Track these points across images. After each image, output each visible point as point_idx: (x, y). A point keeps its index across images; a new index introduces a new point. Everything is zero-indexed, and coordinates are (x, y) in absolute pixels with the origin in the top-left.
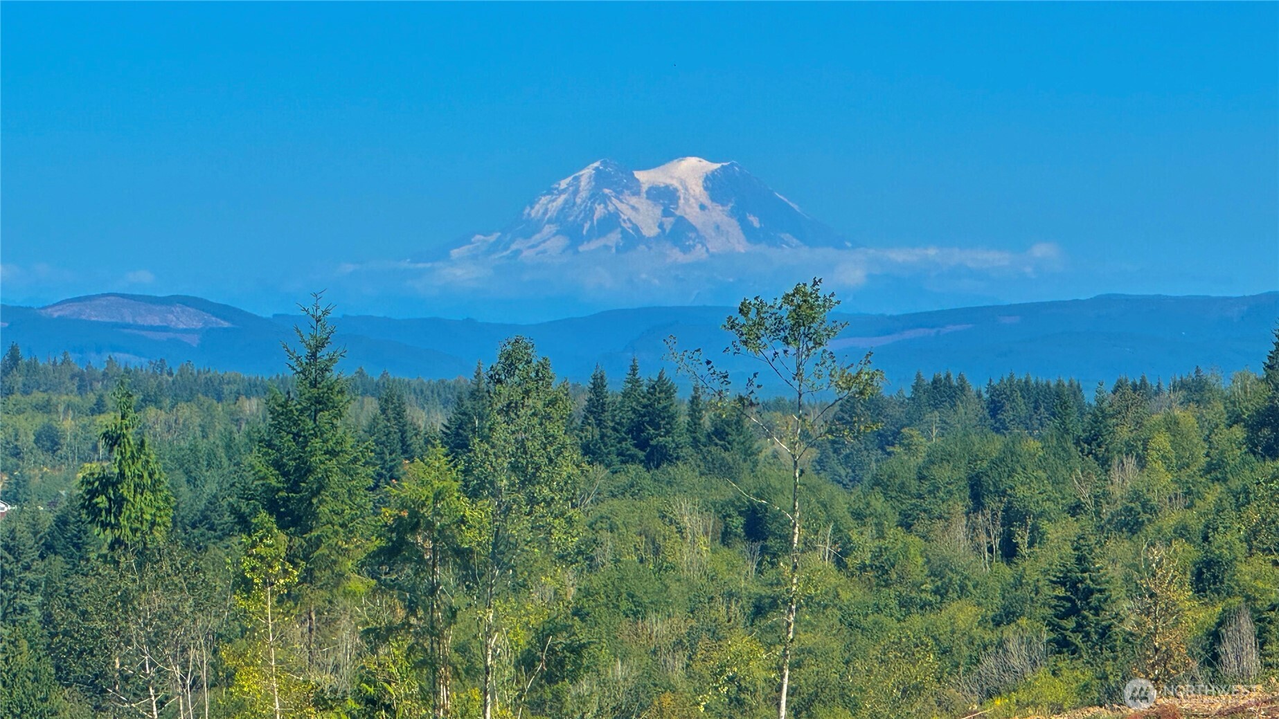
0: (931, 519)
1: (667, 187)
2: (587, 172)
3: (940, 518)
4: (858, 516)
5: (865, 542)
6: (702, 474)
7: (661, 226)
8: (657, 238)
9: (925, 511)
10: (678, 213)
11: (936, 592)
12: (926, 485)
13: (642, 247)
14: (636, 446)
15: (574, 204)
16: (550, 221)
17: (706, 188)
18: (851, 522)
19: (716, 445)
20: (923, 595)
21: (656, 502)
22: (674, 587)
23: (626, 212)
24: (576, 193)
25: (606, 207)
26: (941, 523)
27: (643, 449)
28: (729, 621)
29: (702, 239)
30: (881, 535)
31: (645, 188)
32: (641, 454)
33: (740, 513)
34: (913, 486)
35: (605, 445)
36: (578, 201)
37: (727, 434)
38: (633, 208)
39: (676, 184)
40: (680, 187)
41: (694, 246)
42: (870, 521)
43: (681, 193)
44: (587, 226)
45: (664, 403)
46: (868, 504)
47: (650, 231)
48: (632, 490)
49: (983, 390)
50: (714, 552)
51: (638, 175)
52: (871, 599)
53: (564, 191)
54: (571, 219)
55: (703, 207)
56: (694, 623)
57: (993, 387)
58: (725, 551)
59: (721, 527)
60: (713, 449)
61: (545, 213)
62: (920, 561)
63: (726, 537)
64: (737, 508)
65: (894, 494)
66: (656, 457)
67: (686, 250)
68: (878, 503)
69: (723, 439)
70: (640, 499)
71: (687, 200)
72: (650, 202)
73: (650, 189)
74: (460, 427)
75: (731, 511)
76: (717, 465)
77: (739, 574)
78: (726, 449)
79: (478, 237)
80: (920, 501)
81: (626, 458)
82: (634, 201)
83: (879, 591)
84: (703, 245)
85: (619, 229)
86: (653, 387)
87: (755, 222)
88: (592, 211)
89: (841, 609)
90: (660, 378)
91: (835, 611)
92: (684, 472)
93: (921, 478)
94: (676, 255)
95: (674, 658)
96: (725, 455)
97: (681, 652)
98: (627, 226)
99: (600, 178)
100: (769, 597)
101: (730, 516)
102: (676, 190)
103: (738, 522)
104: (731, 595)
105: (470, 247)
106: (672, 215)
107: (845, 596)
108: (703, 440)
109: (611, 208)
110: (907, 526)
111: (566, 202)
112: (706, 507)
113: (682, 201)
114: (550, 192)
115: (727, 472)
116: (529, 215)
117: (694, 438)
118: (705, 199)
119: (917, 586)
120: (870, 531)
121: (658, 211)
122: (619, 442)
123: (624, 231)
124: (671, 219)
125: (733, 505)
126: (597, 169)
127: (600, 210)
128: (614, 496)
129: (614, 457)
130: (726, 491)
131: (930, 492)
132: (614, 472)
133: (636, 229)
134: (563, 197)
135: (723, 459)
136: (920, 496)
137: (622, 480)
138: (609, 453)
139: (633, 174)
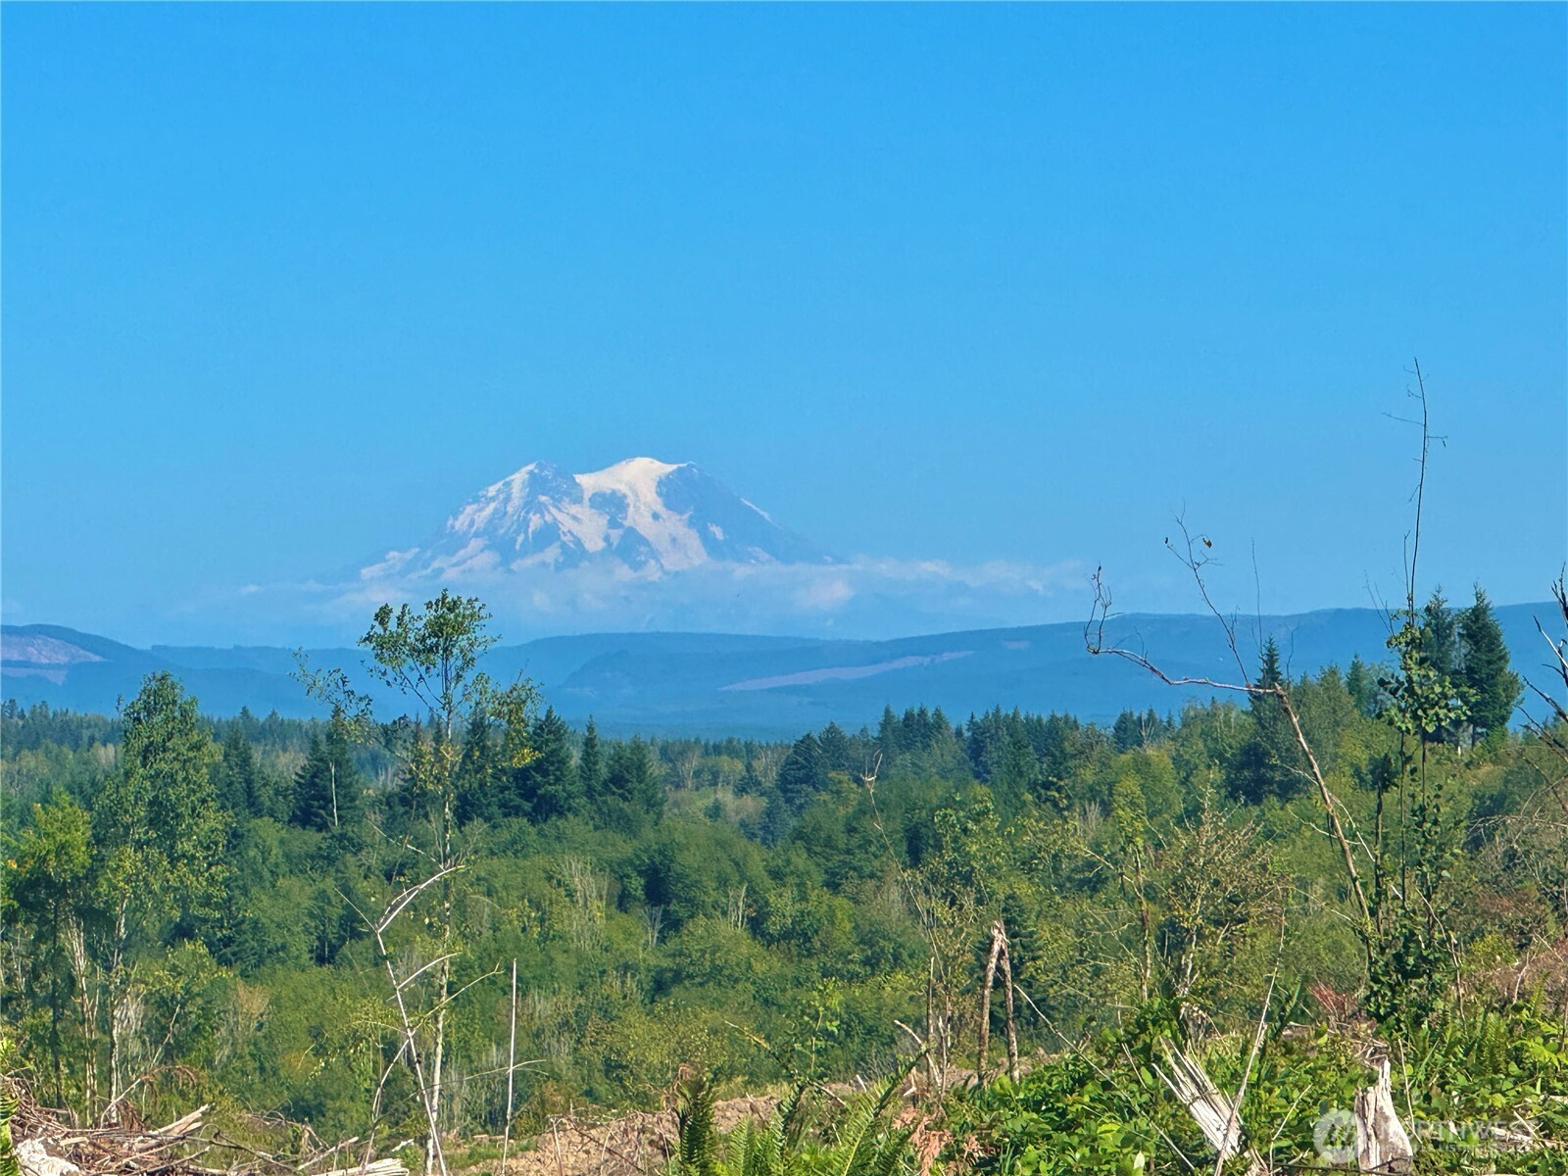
0: (861, 877)
1: (614, 493)
2: (519, 478)
3: (872, 876)
4: (777, 875)
5: (784, 905)
6: (596, 828)
7: (607, 539)
8: (603, 553)
9: (855, 869)
10: (627, 523)
11: (866, 962)
12: (856, 840)
13: (585, 564)
14: (521, 796)
15: (506, 513)
16: (477, 535)
17: (659, 494)
18: (769, 882)
19: (614, 793)
20: (851, 967)
21: (540, 861)
22: (560, 958)
23: (566, 523)
24: (508, 499)
25: (543, 516)
26: (871, 884)
27: (528, 799)
28: (625, 997)
29: (654, 554)
30: (804, 898)
31: (587, 496)
32: (527, 806)
33: (640, 873)
34: (842, 840)
35: (485, 795)
36: (510, 509)
37: (627, 781)
38: (575, 518)
39: (623, 488)
40: (628, 493)
41: (645, 563)
42: (791, 880)
43: (630, 500)
44: (520, 538)
45: (553, 746)
46: (788, 862)
47: (594, 544)
48: (515, 847)
49: (965, 727)
50: (609, 917)
51: (579, 478)
52: (790, 971)
53: (493, 499)
54: (502, 531)
55: (656, 516)
56: (582, 1001)
57: (975, 724)
58: (622, 918)
59: (617, 888)
60: (609, 799)
61: (472, 523)
62: (848, 926)
63: (623, 901)
64: (635, 868)
65: (818, 849)
66: (544, 808)
67: (636, 566)
68: (800, 860)
69: (622, 787)
70: (525, 857)
71: (637, 508)
72: (593, 511)
73: (595, 495)
74: (315, 776)
75: (629, 870)
76: (614, 817)
77: (637, 944)
78: (625, 799)
79: (393, 554)
80: (848, 858)
81: (509, 810)
82: (575, 509)
83: (800, 961)
84: (658, 561)
85: (559, 543)
86: (541, 728)
87: (717, 532)
88: (526, 522)
89: (754, 983)
90: (548, 717)
91: (748, 985)
92: (574, 826)
93: (851, 830)
94: (624, 573)
95: (558, 1041)
96: (624, 805)
97: (566, 1034)
98: (567, 538)
99: (536, 483)
100: (671, 970)
101: (628, 877)
102: (625, 496)
103: (637, 884)
104: (626, 967)
105: (384, 565)
106: (621, 526)
107: (760, 967)
108: (599, 788)
109: (548, 518)
110: (833, 886)
111: (496, 510)
112: (600, 867)
113: (631, 509)
114: (476, 500)
115: (627, 825)
116: (453, 527)
117: (589, 786)
118: (659, 508)
119: (844, 955)
120: (788, 894)
121: (603, 521)
122: (502, 792)
123: (563, 546)
124: (621, 531)
125: (632, 864)
126: (531, 473)
127: (535, 521)
128: (492, 853)
129: (494, 809)
130: (623, 847)
131: (860, 847)
132: (494, 827)
133: (578, 542)
134: (492, 506)
135: (621, 810)
136: (848, 852)
137: (505, 836)
138: (489, 804)
139: (574, 479)
